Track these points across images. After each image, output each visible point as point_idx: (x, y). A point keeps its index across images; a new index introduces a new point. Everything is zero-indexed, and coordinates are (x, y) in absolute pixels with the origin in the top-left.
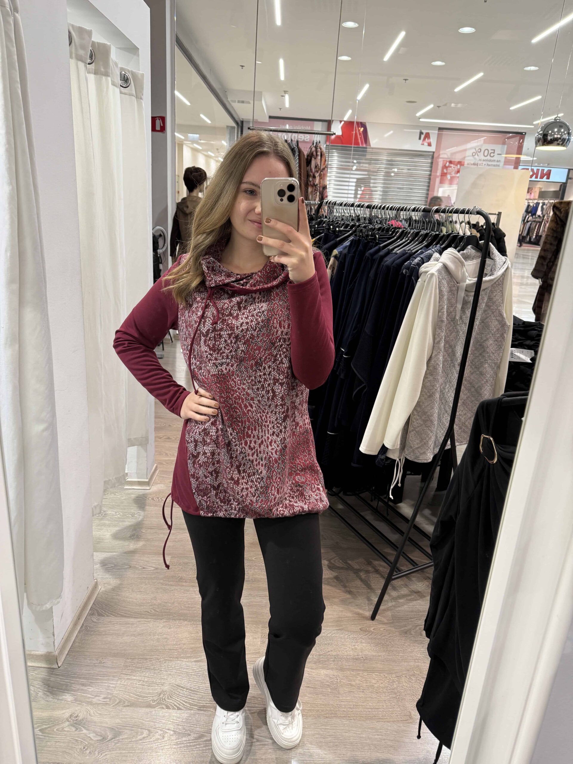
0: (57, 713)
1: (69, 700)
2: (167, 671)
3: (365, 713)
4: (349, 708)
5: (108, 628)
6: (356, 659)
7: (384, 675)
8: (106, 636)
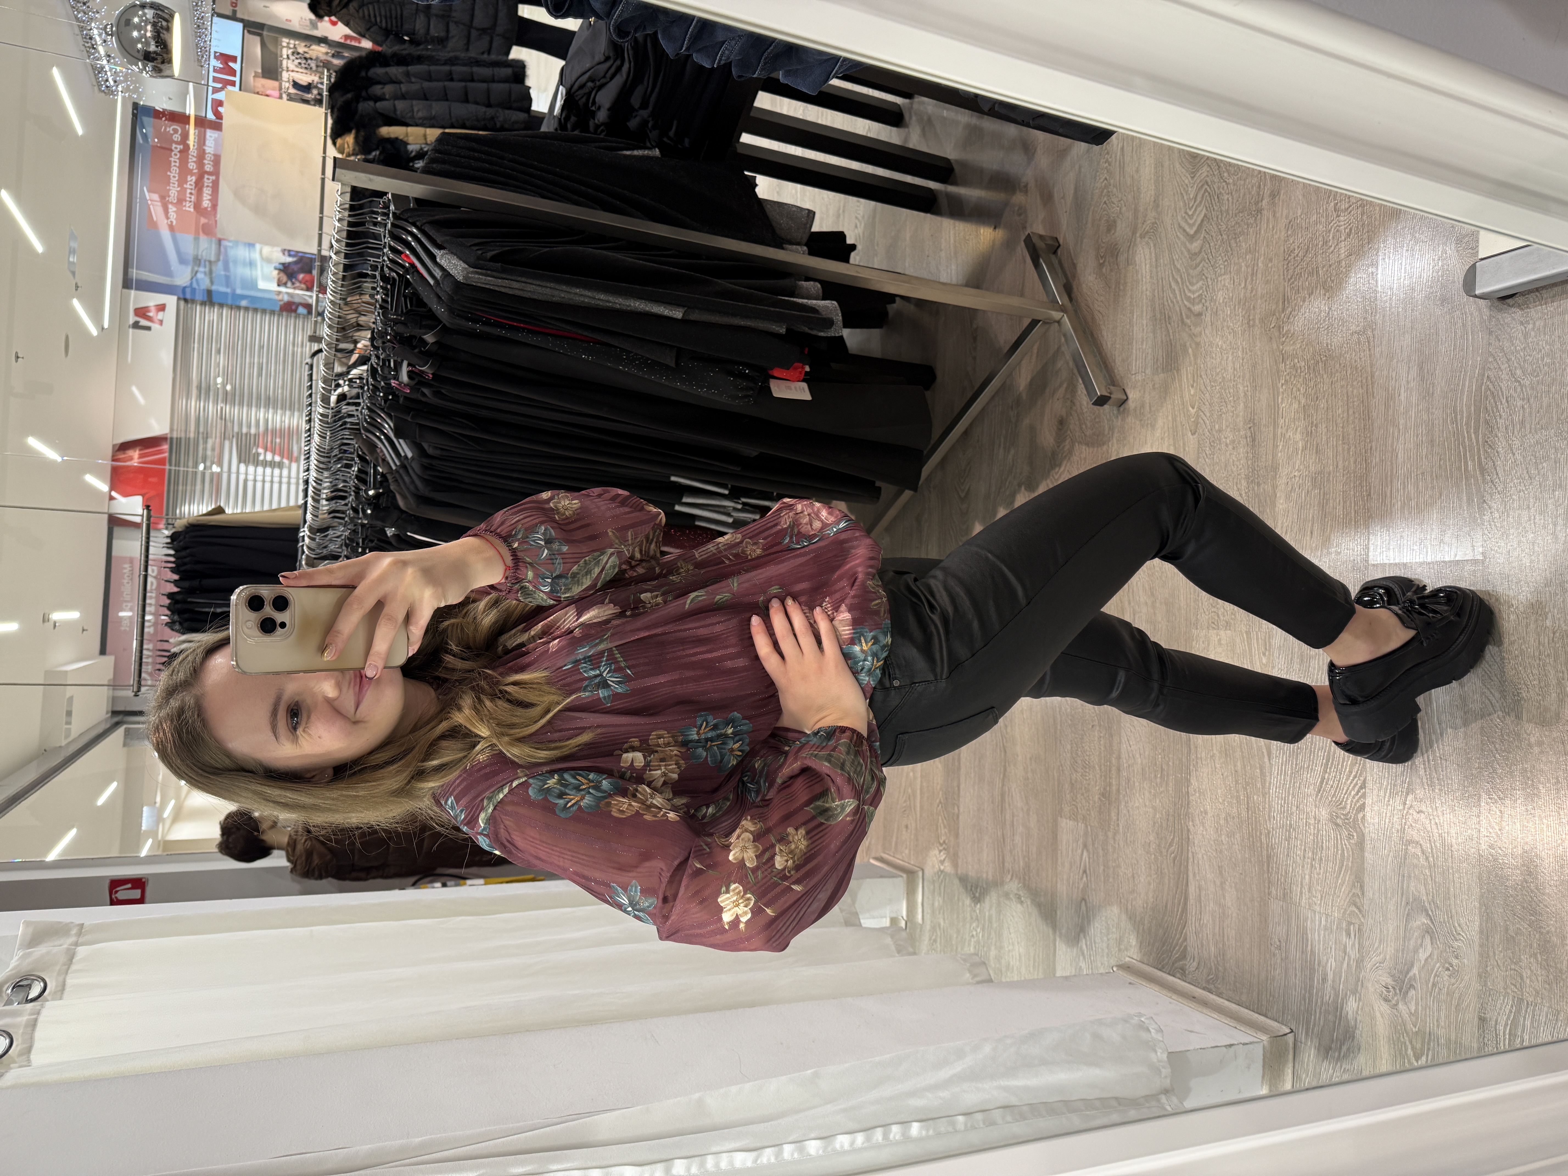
0: (1382, 1027)
1: (1355, 1005)
2: (1292, 814)
3: (1357, 421)
4: (1349, 452)
5: (1210, 937)
6: (1253, 441)
7: (1282, 385)
8: (1226, 940)
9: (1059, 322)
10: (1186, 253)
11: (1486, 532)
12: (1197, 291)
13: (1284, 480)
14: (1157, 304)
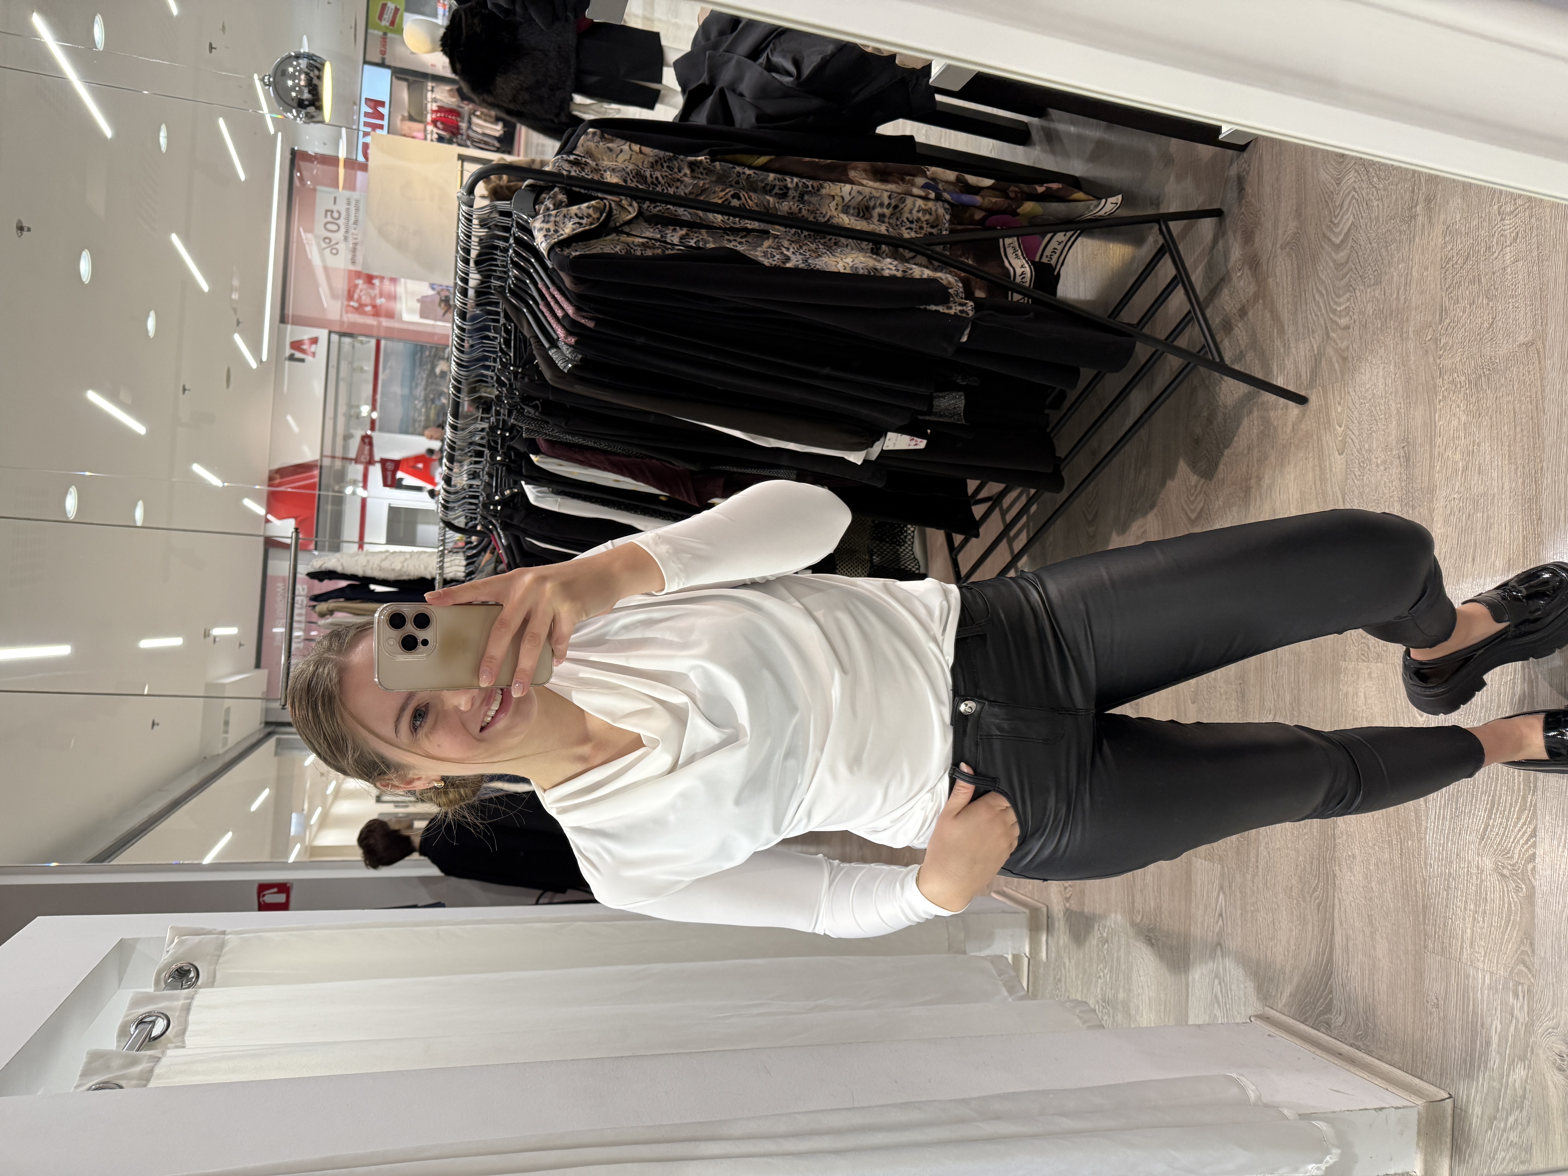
0: (1555, 1100)
1: (1523, 1073)
2: (1451, 862)
3: (1525, 439)
4: (1516, 473)
5: (1359, 990)
6: (1407, 460)
7: (1440, 401)
8: (1376, 994)
10: (1331, 264)
12: (1344, 303)
13: (1442, 503)
14: (1300, 317)
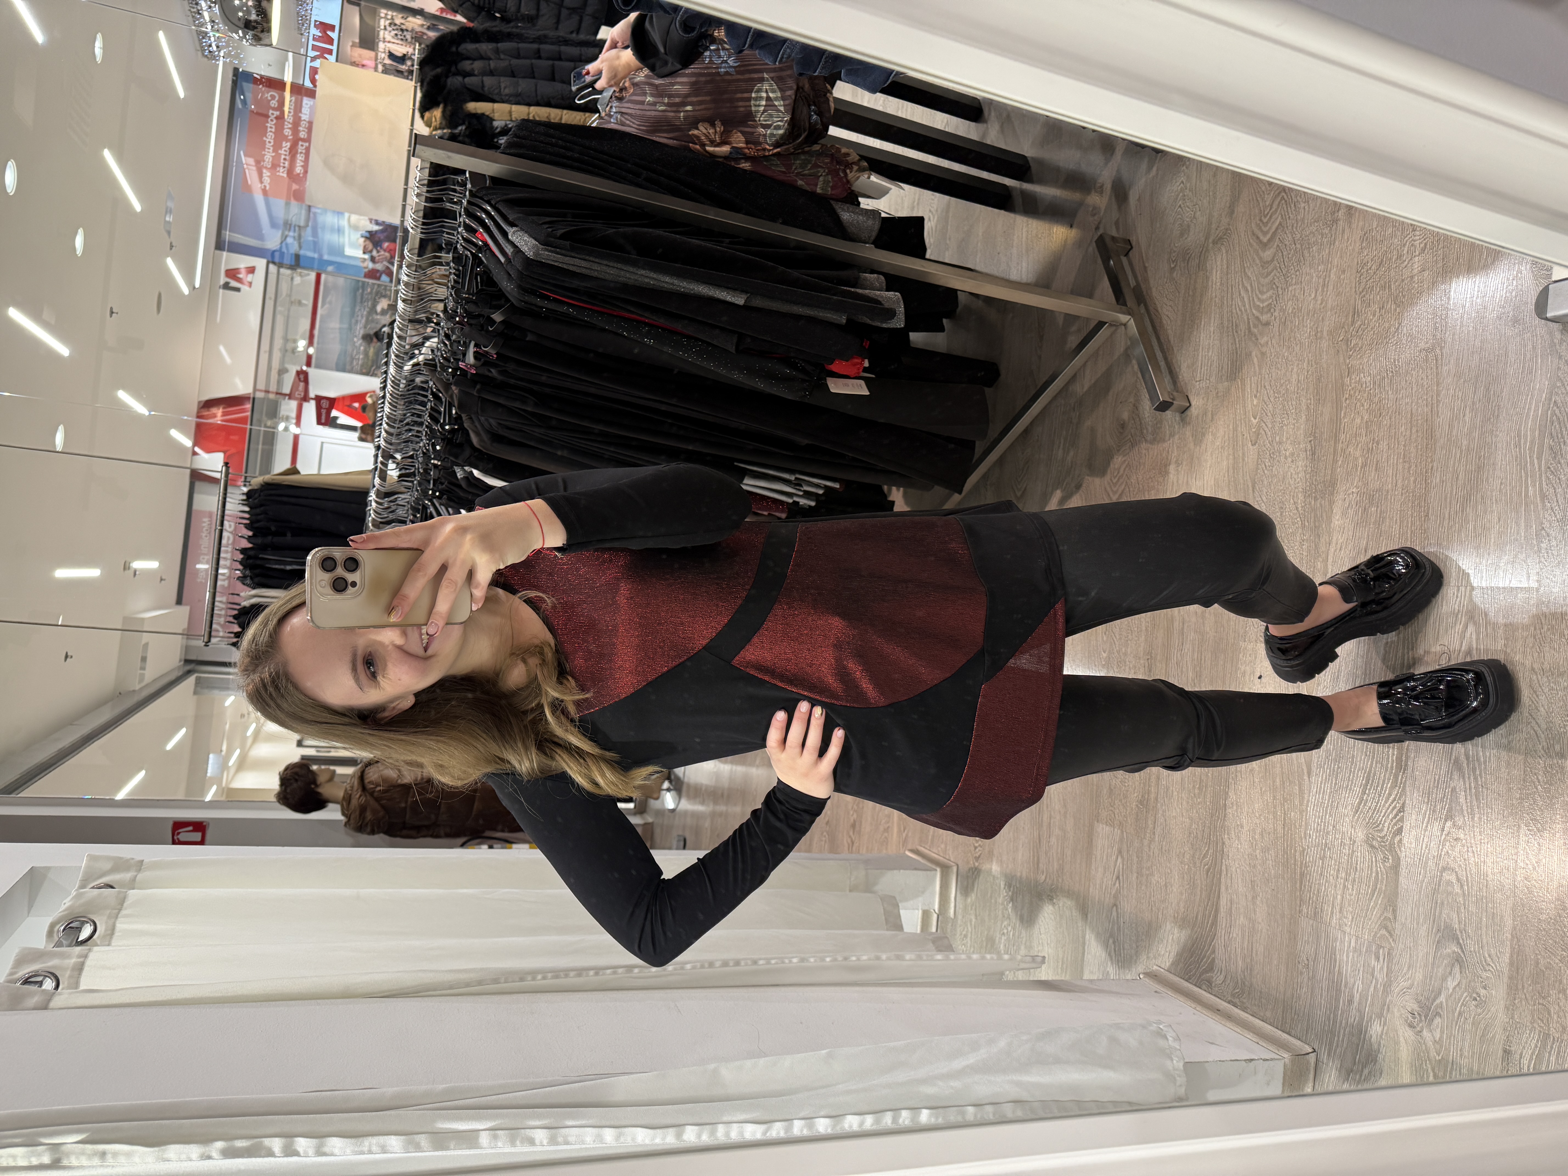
0: (1405, 1053)
1: (1379, 1029)
2: (1328, 833)
3: (1419, 440)
4: (1409, 471)
5: (1239, 951)
6: (1313, 455)
7: (1346, 399)
8: (1254, 955)
9: (1125, 325)
10: (1258, 261)
11: (1543, 559)
12: (1267, 300)
13: (1342, 496)
14: (1225, 311)
